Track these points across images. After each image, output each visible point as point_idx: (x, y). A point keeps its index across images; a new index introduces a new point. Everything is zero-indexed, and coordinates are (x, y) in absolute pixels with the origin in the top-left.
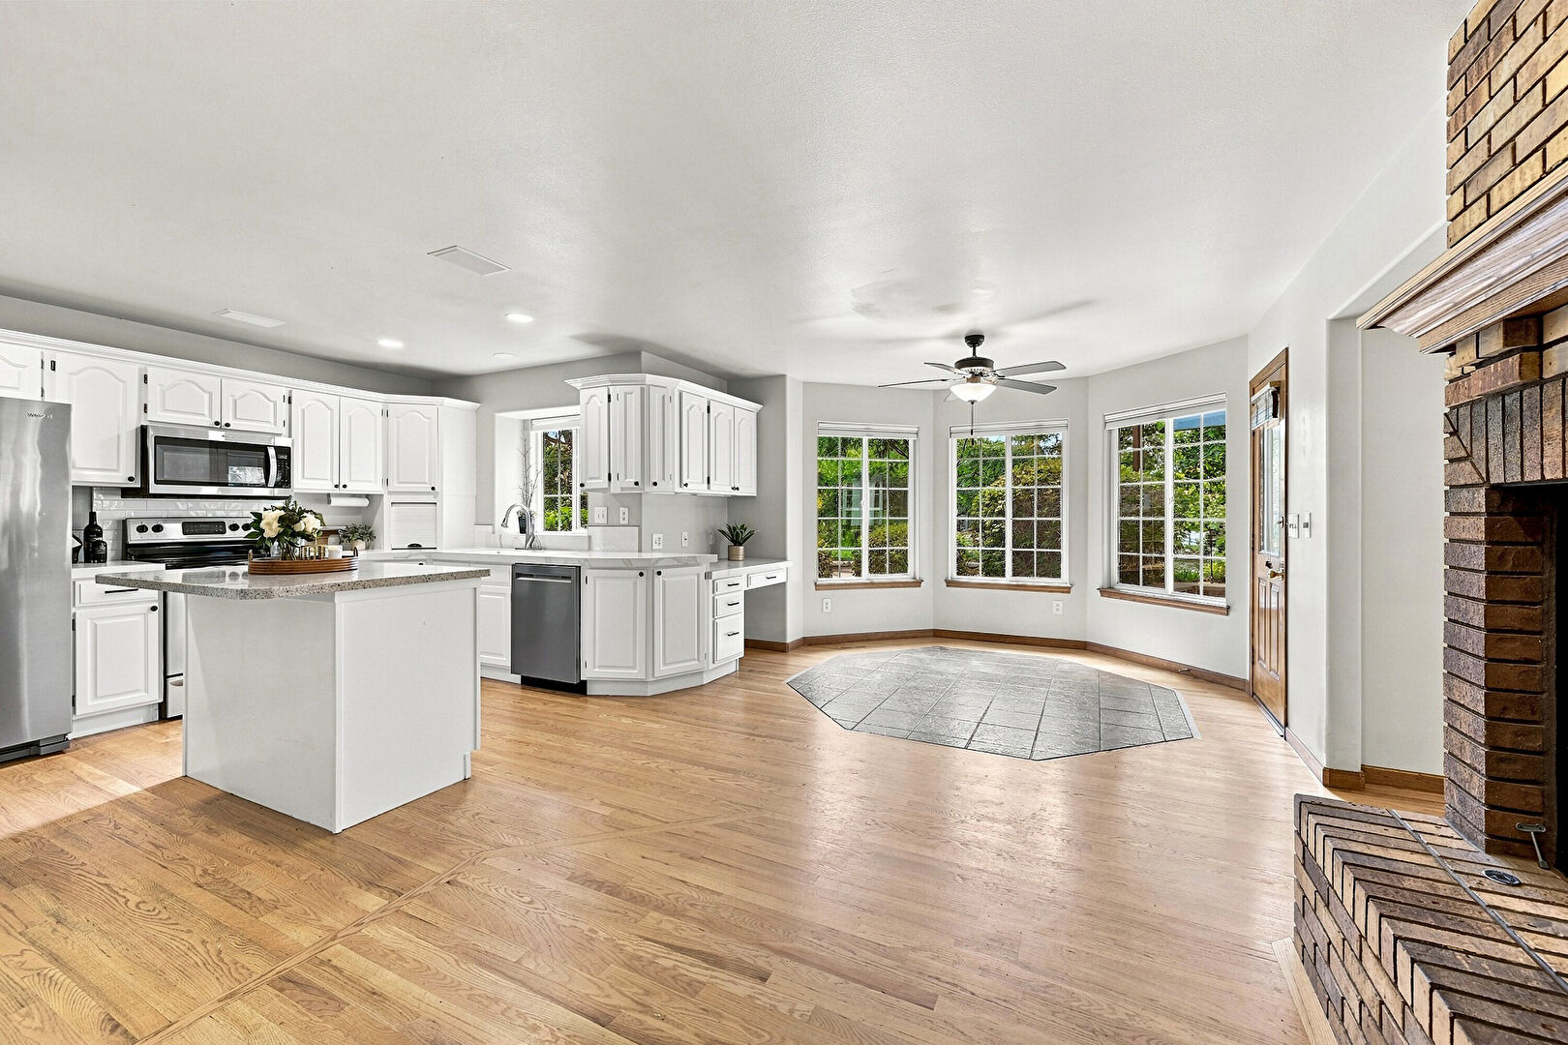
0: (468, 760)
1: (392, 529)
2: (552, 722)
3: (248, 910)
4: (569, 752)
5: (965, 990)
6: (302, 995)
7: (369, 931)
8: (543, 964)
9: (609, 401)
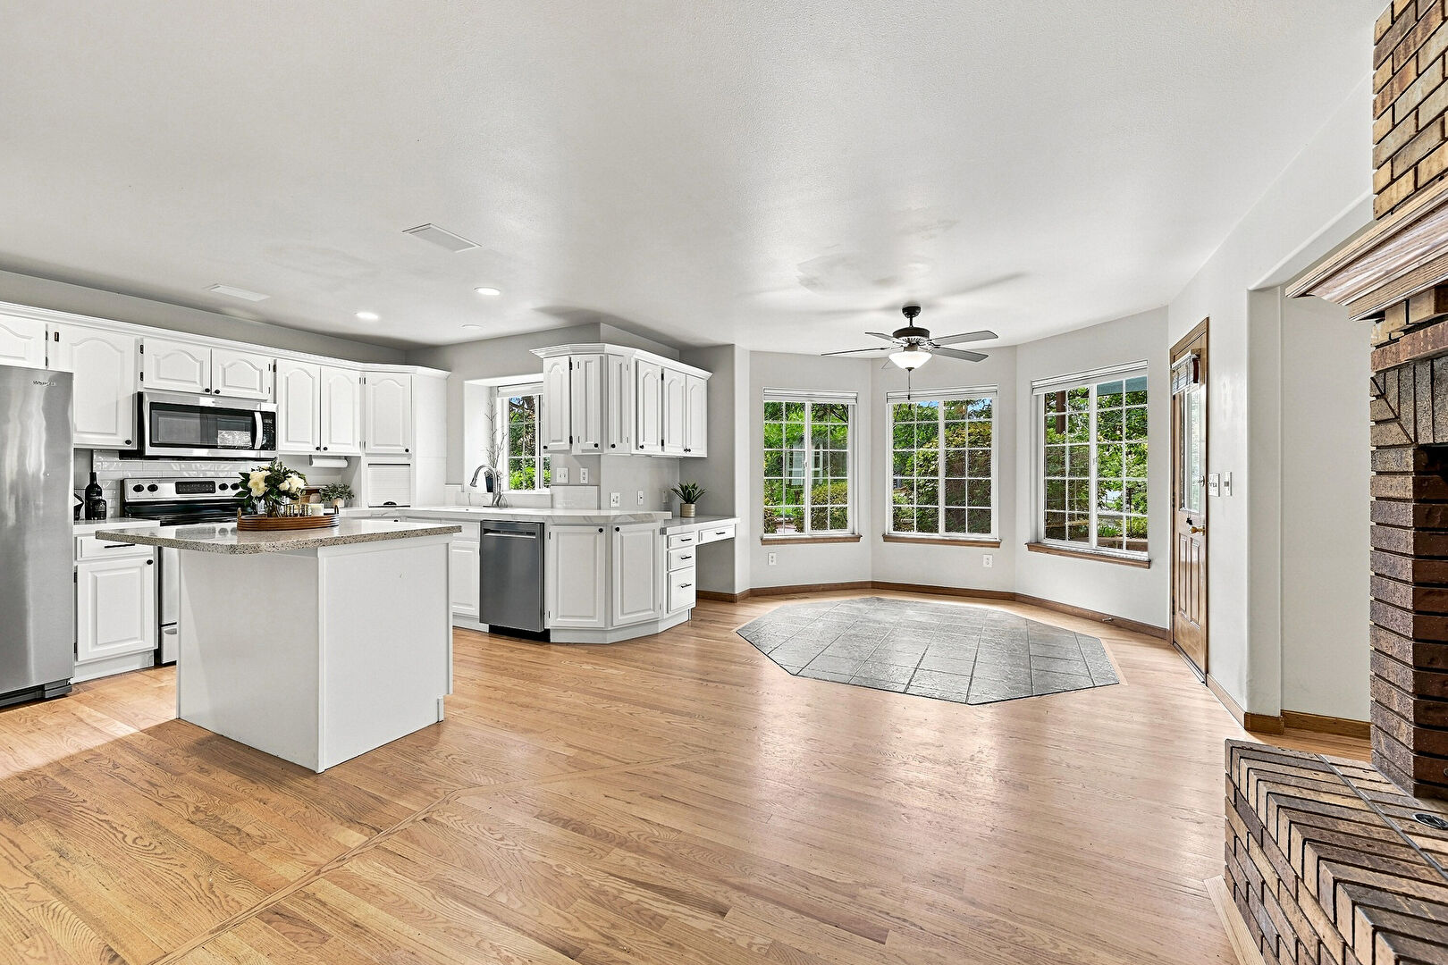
0: (442, 703)
1: (370, 488)
2: (517, 669)
3: (237, 845)
4: (535, 697)
5: (915, 925)
6: (287, 927)
7: (354, 867)
8: (514, 898)
9: (571, 369)
